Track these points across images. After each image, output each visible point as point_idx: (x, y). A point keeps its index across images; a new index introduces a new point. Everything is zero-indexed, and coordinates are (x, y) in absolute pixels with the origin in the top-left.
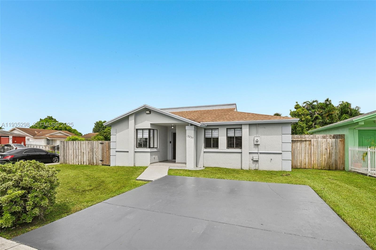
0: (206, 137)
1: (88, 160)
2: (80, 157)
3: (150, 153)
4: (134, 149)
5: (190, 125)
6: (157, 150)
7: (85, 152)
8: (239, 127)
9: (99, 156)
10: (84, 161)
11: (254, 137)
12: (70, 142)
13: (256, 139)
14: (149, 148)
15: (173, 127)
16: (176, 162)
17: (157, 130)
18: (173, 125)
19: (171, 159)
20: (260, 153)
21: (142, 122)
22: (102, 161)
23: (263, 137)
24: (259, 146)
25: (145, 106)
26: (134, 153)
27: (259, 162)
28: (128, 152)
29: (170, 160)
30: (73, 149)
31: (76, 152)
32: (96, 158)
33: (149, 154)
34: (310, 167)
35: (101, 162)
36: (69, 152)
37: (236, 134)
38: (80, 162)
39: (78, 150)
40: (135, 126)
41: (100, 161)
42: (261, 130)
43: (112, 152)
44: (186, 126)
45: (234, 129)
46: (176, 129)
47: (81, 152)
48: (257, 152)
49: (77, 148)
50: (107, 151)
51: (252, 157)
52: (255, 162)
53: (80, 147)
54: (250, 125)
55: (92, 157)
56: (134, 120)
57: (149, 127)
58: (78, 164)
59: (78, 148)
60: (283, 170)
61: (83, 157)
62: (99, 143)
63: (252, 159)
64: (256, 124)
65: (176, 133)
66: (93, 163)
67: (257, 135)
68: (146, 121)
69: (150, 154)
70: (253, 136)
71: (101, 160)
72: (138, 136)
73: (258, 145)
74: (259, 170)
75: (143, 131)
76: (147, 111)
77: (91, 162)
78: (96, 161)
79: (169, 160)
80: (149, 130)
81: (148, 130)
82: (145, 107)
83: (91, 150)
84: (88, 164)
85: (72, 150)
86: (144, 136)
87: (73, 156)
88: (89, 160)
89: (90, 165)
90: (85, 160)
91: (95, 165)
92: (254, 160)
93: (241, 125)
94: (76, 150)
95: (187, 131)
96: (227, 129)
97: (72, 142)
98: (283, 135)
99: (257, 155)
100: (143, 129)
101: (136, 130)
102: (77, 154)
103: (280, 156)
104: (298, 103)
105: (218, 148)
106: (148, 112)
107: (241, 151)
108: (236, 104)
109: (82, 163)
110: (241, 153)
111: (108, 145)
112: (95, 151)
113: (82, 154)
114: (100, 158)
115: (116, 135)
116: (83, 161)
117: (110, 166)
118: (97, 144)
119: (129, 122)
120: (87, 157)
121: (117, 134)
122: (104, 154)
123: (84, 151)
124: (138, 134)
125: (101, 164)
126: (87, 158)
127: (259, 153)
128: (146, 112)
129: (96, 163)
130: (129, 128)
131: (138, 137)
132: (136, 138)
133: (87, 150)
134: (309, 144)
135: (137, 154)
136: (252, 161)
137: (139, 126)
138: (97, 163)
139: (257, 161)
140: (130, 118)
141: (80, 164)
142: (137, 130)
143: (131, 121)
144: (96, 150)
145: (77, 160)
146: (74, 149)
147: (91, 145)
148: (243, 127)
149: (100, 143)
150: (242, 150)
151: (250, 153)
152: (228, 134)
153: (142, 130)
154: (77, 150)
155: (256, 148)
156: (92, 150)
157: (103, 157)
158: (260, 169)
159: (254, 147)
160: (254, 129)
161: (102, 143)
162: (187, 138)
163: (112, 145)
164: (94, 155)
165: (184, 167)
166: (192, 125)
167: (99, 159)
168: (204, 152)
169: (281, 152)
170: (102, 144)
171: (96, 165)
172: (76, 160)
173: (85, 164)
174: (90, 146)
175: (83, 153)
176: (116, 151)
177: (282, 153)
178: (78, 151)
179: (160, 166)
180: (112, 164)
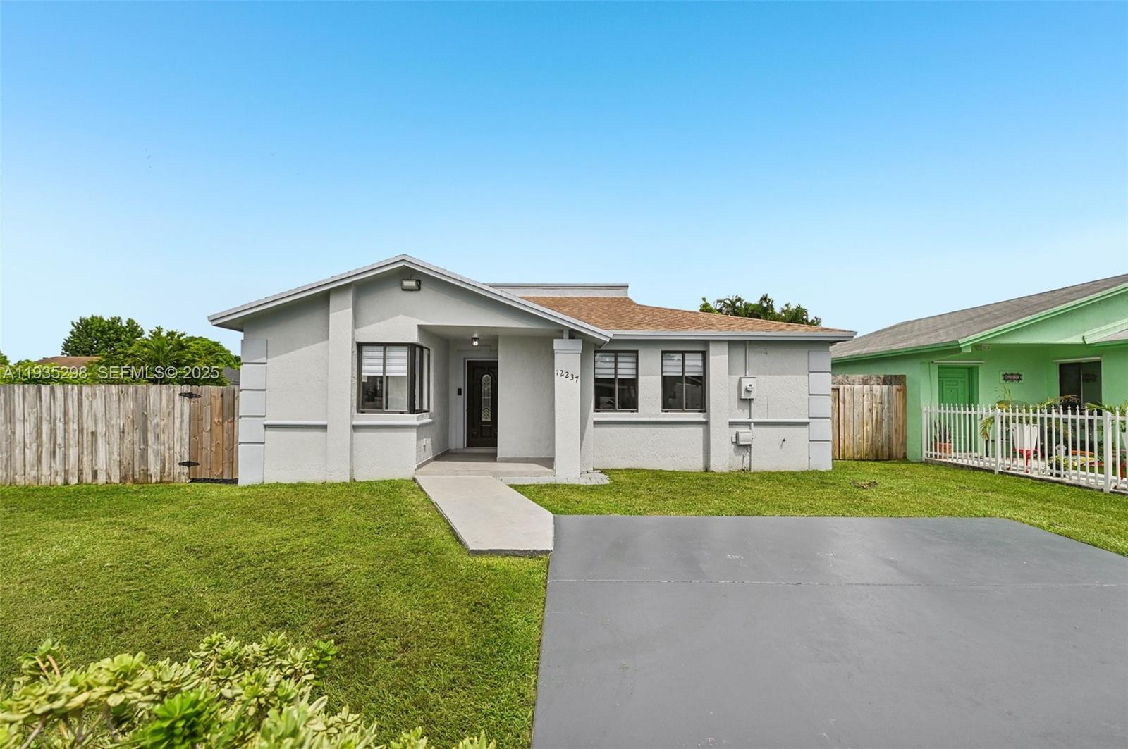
1: (117, 463)
2: (73, 453)
3: (415, 430)
4: (352, 417)
5: (566, 335)
6: (430, 420)
7: (101, 430)
8: (702, 348)
9: (177, 448)
10: (96, 468)
11: (738, 377)
12: (18, 390)
13: (745, 383)
14: (410, 413)
15: (476, 343)
16: (498, 456)
17: (429, 350)
18: (476, 336)
19: (462, 447)
20: (756, 424)
21: (383, 319)
22: (189, 464)
23: (762, 378)
24: (752, 405)
25: (403, 260)
26: (351, 431)
27: (752, 449)
28: (324, 427)
29: (459, 452)
30: (33, 419)
31: (53, 431)
32: (157, 453)
33: (413, 434)
34: (837, 456)
35: (186, 469)
36: (14, 433)
37: (687, 369)
38: (77, 473)
39: (65, 423)
40: (353, 333)
41: (180, 464)
42: (756, 358)
43: (246, 430)
44: (555, 340)
45: (683, 353)
46: (497, 351)
47: (81, 431)
48: (746, 420)
49: (59, 415)
50: (214, 425)
51: (734, 436)
52: (742, 448)
53: (73, 411)
54: (733, 344)
55: (137, 452)
56: (351, 310)
57: (414, 338)
58: (66, 483)
59: (66, 413)
60: (813, 467)
61: (94, 451)
62: (177, 393)
63: (734, 440)
64: (745, 341)
65: (497, 362)
66: (146, 474)
67: (747, 373)
68: (401, 317)
69: (415, 434)
70: (735, 374)
71: (186, 459)
72: (364, 368)
73: (750, 400)
74: (752, 471)
75: (385, 350)
76: (405, 280)
77: (137, 469)
78: (159, 468)
79: (455, 452)
80: (412, 347)
81: (406, 348)
82: (404, 266)
83: (133, 421)
84: (116, 479)
85: (30, 426)
86: (387, 368)
87: (34, 446)
88: (125, 463)
89: (129, 483)
90: (101, 464)
91: (154, 481)
92: (741, 443)
93: (706, 343)
94: (52, 422)
95: (556, 355)
96: (663, 352)
97: (32, 388)
98: (811, 374)
99: (746, 429)
100: (385, 345)
101: (355, 347)
102: (60, 441)
103: (804, 430)
104: (708, 301)
105: (637, 411)
106: (412, 284)
107: (704, 420)
108: (626, 286)
109: (88, 477)
110: (706, 423)
111: (219, 401)
112: (157, 425)
113: (87, 439)
114: (181, 451)
115: (266, 363)
116: (92, 468)
117: (235, 481)
118: (168, 401)
119: (331, 315)
120: (111, 453)
121: (269, 360)
122: (201, 437)
123: (100, 425)
124: (365, 361)
125: (183, 478)
126: (116, 457)
127: (752, 424)
128: (402, 284)
129: (162, 472)
130: (327, 337)
131: (363, 374)
132: (355, 375)
133: (113, 422)
134: (835, 399)
135: (360, 435)
136: (733, 446)
137: (370, 333)
138: (166, 474)
139: (747, 447)
140: (333, 302)
141: (74, 481)
142: (360, 346)
143: (341, 314)
144: (163, 423)
145: (58, 465)
146: (39, 421)
147: (135, 400)
148: (713, 349)
149: (181, 395)
150: (708, 417)
151: (731, 424)
152: (664, 369)
153: (382, 348)
154: (60, 426)
155: (743, 410)
156: (141, 422)
157: (194, 447)
158: (756, 469)
159: (739, 408)
160: (739, 355)
161: (191, 396)
162: (557, 378)
163: (246, 403)
164: (150, 443)
167: (177, 456)
168: (596, 423)
169: (808, 420)
170: (193, 399)
171: (161, 482)
172: (50, 468)
173: (102, 479)
174: (130, 404)
175: (93, 433)
176: (265, 426)
177: (808, 423)
178: (62, 428)
180: (246, 476)
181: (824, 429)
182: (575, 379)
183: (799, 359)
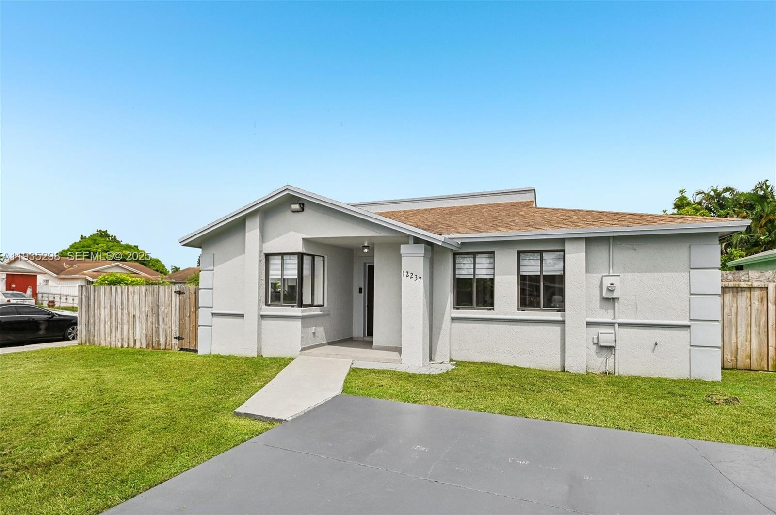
0: (457, 276)
1: (145, 336)
2: (125, 327)
3: (300, 320)
4: (260, 308)
5: (411, 241)
6: (321, 313)
7: (137, 315)
8: (558, 246)
9: (173, 328)
10: (135, 338)
11: (600, 276)
12: (102, 288)
13: (607, 282)
14: (298, 307)
15: (366, 250)
16: (374, 344)
17: (324, 257)
18: (366, 245)
19: (362, 336)
20: (621, 325)
21: (281, 235)
22: (179, 338)
23: (629, 276)
24: (616, 304)
25: (287, 189)
26: (258, 319)
27: (617, 351)
28: (242, 316)
29: (360, 339)
30: (108, 307)
31: (117, 314)
32: (165, 331)
33: (298, 323)
34: (766, 366)
35: (177, 342)
36: (100, 314)
37: (545, 268)
38: (127, 340)
39: (122, 309)
40: (261, 246)
41: (174, 338)
42: (622, 255)
43: (204, 316)
44: (401, 245)
45: (541, 252)
46: (374, 256)
47: (129, 314)
48: (610, 320)
49: (119, 304)
50: (191, 313)
51: (595, 337)
52: (604, 352)
53: (125, 302)
54: (590, 241)
55: (154, 328)
56: (258, 230)
57: (300, 249)
58: (122, 347)
59: (122, 304)
60: (695, 375)
61: (134, 328)
62: (173, 291)
63: (595, 341)
64: (609, 237)
65: (374, 265)
66: (159, 344)
67: (611, 271)
68: (291, 233)
69: (300, 323)
70: (597, 273)
71: (178, 335)
72: (271, 272)
73: (614, 299)
74: (617, 374)
75: (282, 258)
76: (292, 204)
77: (154, 340)
78: (164, 340)
79: (356, 339)
80: (301, 256)
81: (296, 257)
82: (288, 193)
83: (152, 309)
84: (144, 346)
85: (107, 310)
86: (285, 272)
87: (109, 324)
88: (149, 336)
89: (150, 349)
90: (137, 337)
91: (162, 348)
92: (602, 345)
93: (562, 241)
94: (116, 309)
95: (402, 258)
96: (519, 253)
97: (108, 288)
98: (692, 271)
99: (610, 330)
100: (282, 255)
101: (263, 257)
102: (120, 320)
103: (684, 333)
104: (685, 195)
105: (494, 310)
106: (296, 207)
107: (560, 319)
108: (535, 190)
109: (132, 344)
110: (563, 322)
111: (194, 296)
112: (164, 312)
113: (131, 319)
114: (175, 331)
115: (213, 270)
116: (134, 338)
117: (196, 351)
118: (168, 296)
119: (246, 234)
120: (142, 329)
121: (216, 268)
122: (185, 320)
123: (137, 311)
124: (271, 267)
125: (176, 347)
126: (144, 332)
127: (617, 325)
128: (290, 207)
129: (166, 343)
130: (244, 252)
131: (270, 277)
132: (264, 278)
133: (143, 309)
134: (762, 299)
135: (266, 323)
136: (595, 347)
137: (269, 248)
138: (168, 344)
139: (611, 348)
140: (249, 224)
141: (125, 346)
142: (267, 256)
143: (252, 232)
144: (166, 310)
145: (119, 336)
146: (111, 307)
147: (153, 296)
148: (568, 247)
149: (175, 292)
150: (564, 316)
151: (589, 324)
152: (522, 269)
153: (280, 257)
154: (120, 311)
155: (606, 310)
156: (155, 309)
157: (182, 327)
158: (621, 373)
159: (601, 306)
160: (601, 254)
161: (180, 293)
162: (404, 278)
163: (204, 298)
164: (160, 323)
165: (395, 361)
166: (417, 241)
167: (173, 332)
168: (453, 319)
169: (687, 323)
170: (182, 295)
171: (165, 349)
172: (116, 336)
173: (138, 346)
174: (150, 298)
175: (134, 316)
176: (213, 314)
177: (689, 326)
178: (120, 312)
179: (328, 357)
180: (203, 350)
181: (712, 334)
182: (418, 279)
183: (678, 254)
